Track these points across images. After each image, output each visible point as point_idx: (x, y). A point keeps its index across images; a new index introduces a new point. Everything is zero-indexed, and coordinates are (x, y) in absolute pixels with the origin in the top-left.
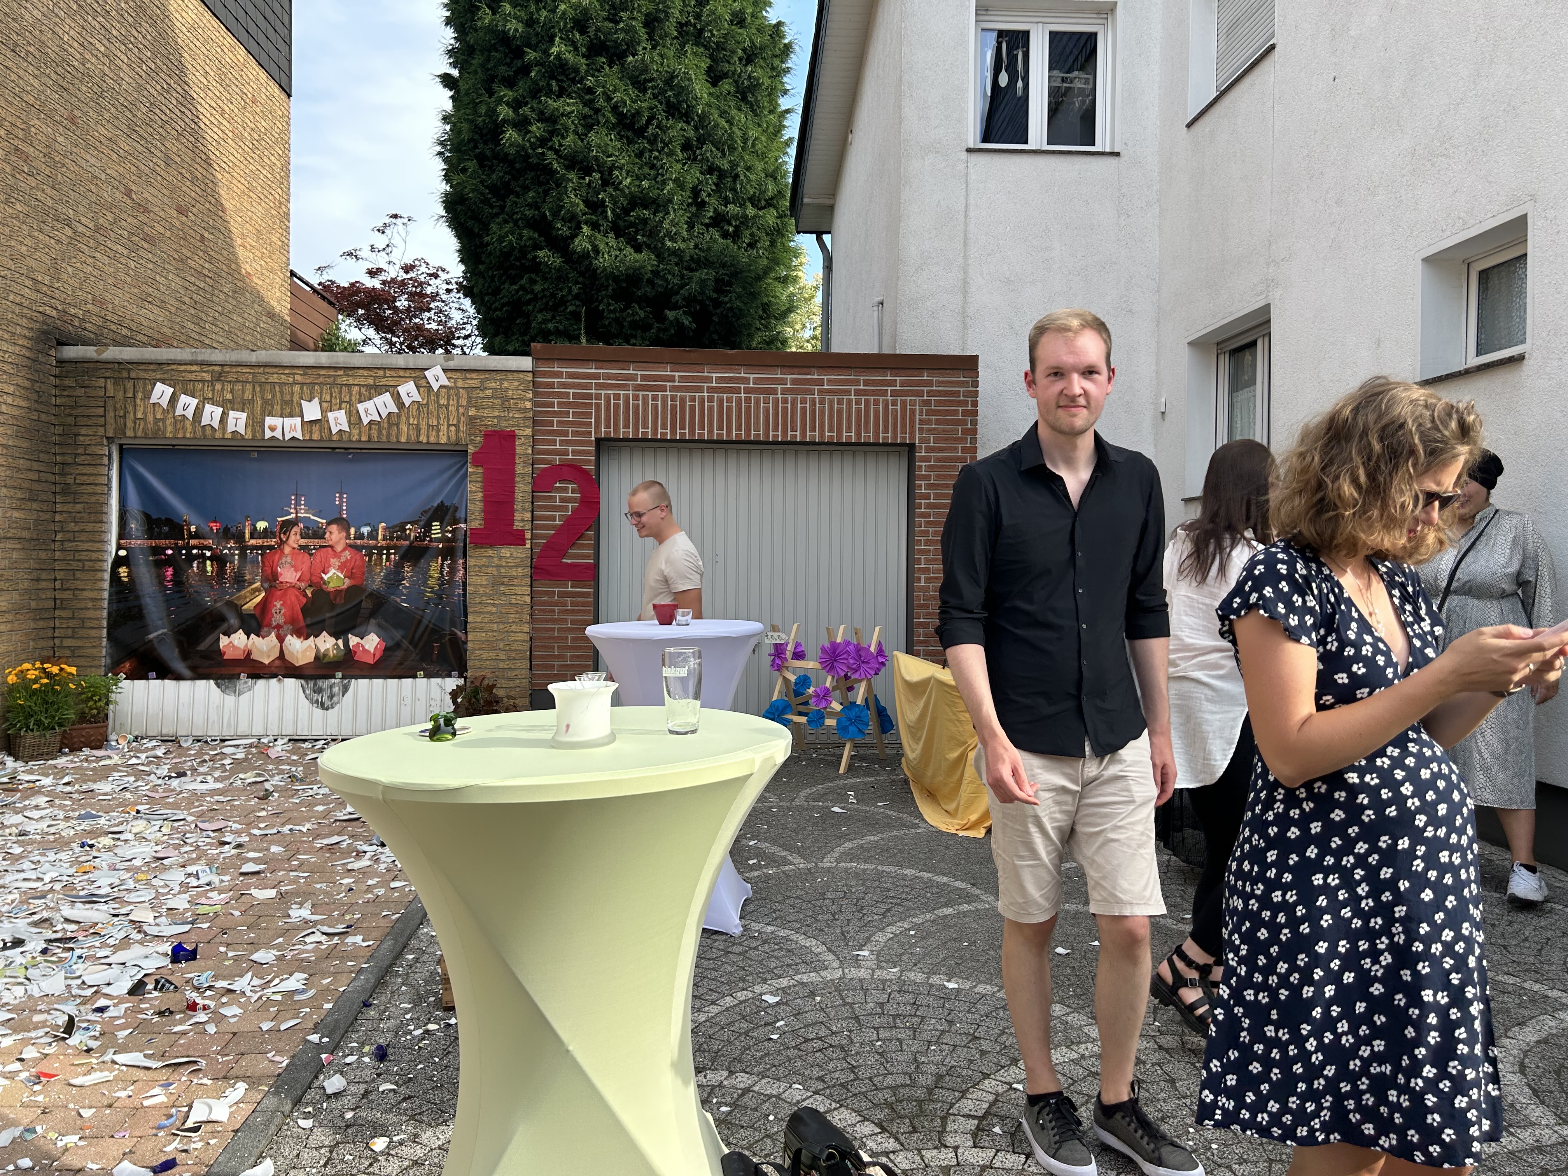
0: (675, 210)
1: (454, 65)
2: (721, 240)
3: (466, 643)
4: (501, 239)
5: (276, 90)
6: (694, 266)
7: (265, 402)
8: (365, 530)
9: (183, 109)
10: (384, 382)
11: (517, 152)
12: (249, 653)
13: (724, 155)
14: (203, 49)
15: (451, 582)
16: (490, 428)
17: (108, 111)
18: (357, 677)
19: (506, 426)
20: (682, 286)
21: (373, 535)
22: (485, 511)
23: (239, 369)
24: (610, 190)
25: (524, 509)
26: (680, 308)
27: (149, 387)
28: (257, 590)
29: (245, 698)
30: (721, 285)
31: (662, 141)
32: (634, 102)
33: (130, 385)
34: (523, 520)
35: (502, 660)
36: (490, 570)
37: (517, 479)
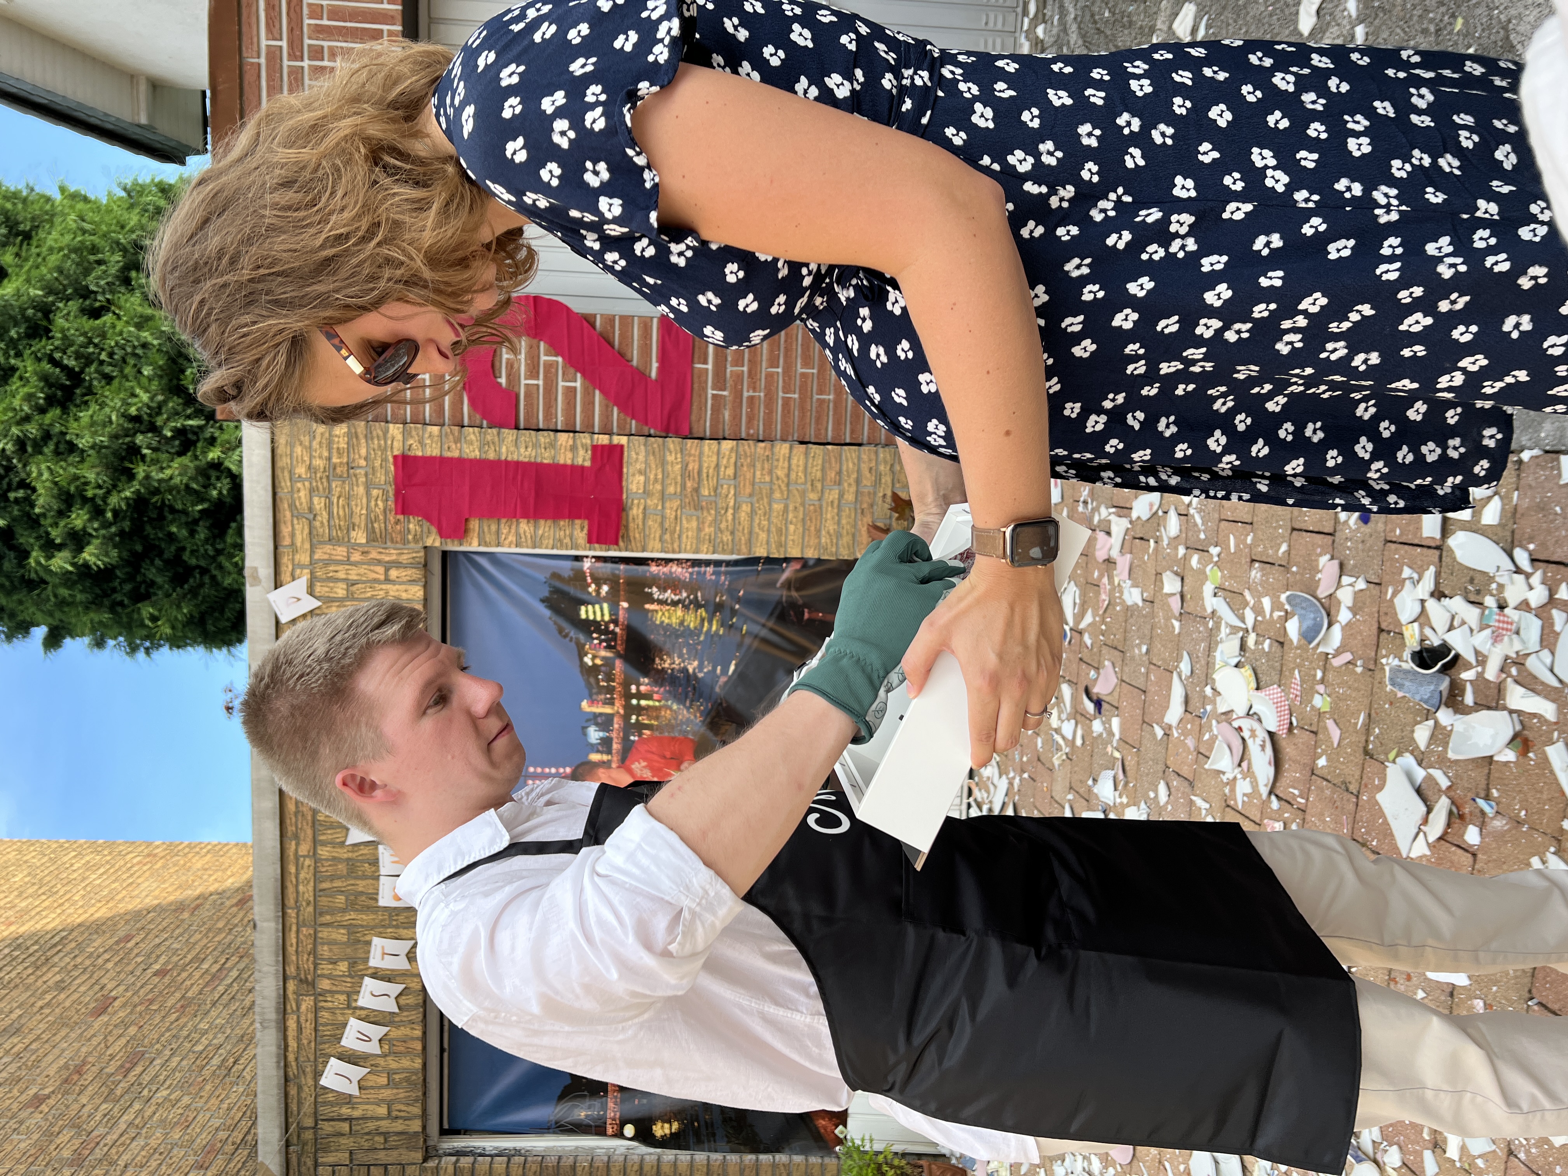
3: (804, 562)
7: (352, 905)
8: (594, 735)
11: (116, 547)
13: (103, 261)
15: (692, 587)
16: (391, 503)
19: (385, 474)
21: (603, 722)
22: (554, 514)
23: (291, 950)
25: (552, 445)
27: (330, 1097)
31: (85, 346)
32: (28, 382)
33: (327, 1128)
34: (573, 448)
35: (841, 495)
36: (670, 513)
37: (491, 456)
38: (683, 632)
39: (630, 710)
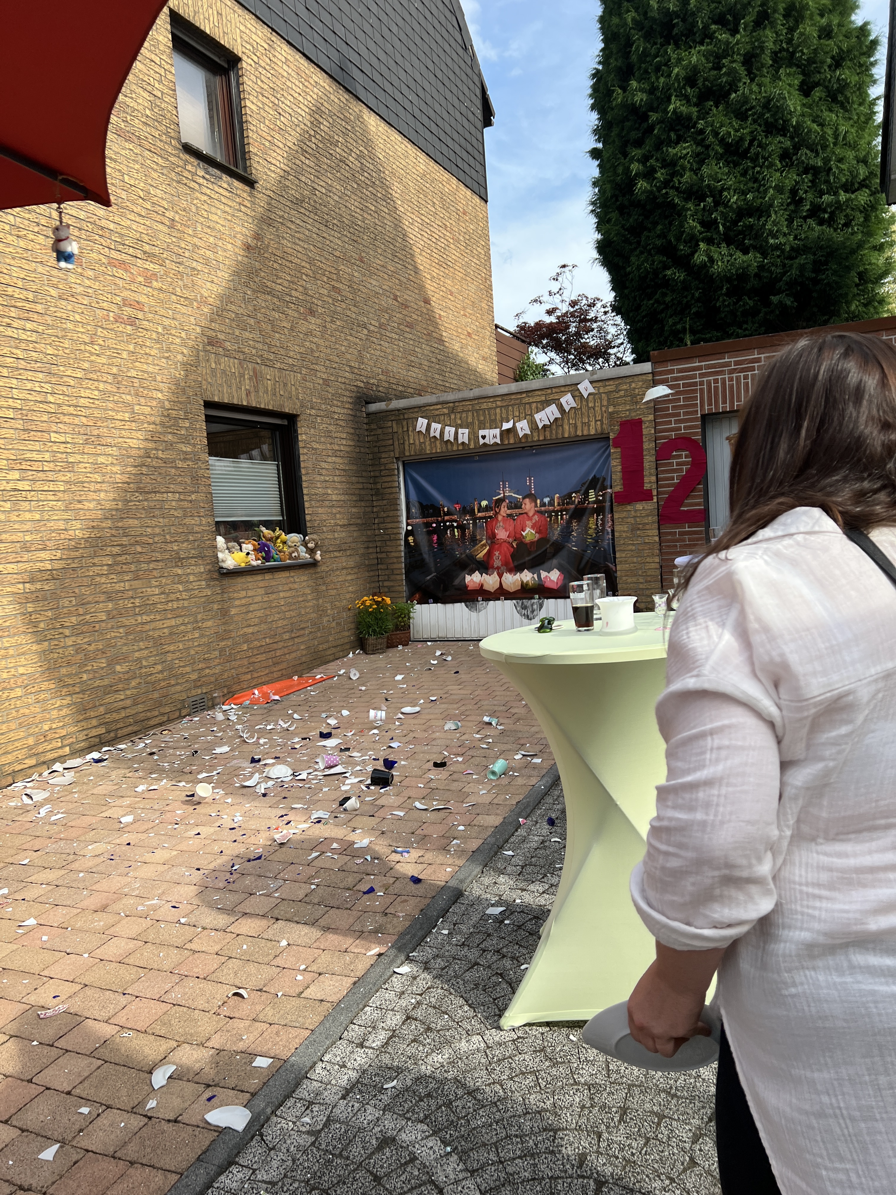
0: (776, 212)
1: (598, 140)
2: (818, 228)
4: (639, 268)
5: (478, 201)
6: (794, 254)
7: (480, 422)
8: (546, 500)
9: (422, 233)
10: (552, 397)
11: (648, 197)
12: (482, 585)
13: (817, 154)
14: (431, 188)
15: (603, 530)
16: (624, 419)
17: (380, 248)
18: (548, 598)
19: (634, 416)
20: (785, 273)
21: (551, 503)
22: (624, 478)
23: (464, 403)
24: (721, 209)
25: (651, 475)
26: (784, 291)
27: (415, 421)
28: (484, 545)
29: (483, 613)
30: (818, 266)
31: (763, 157)
32: (737, 131)
33: (405, 423)
34: (650, 482)
35: (641, 583)
36: (629, 520)
37: (645, 453)
38: (587, 528)
39: (556, 512)
